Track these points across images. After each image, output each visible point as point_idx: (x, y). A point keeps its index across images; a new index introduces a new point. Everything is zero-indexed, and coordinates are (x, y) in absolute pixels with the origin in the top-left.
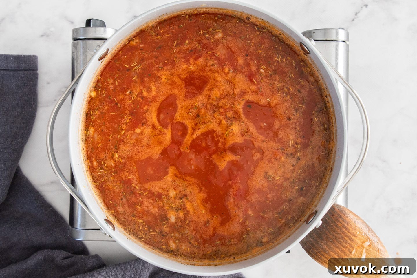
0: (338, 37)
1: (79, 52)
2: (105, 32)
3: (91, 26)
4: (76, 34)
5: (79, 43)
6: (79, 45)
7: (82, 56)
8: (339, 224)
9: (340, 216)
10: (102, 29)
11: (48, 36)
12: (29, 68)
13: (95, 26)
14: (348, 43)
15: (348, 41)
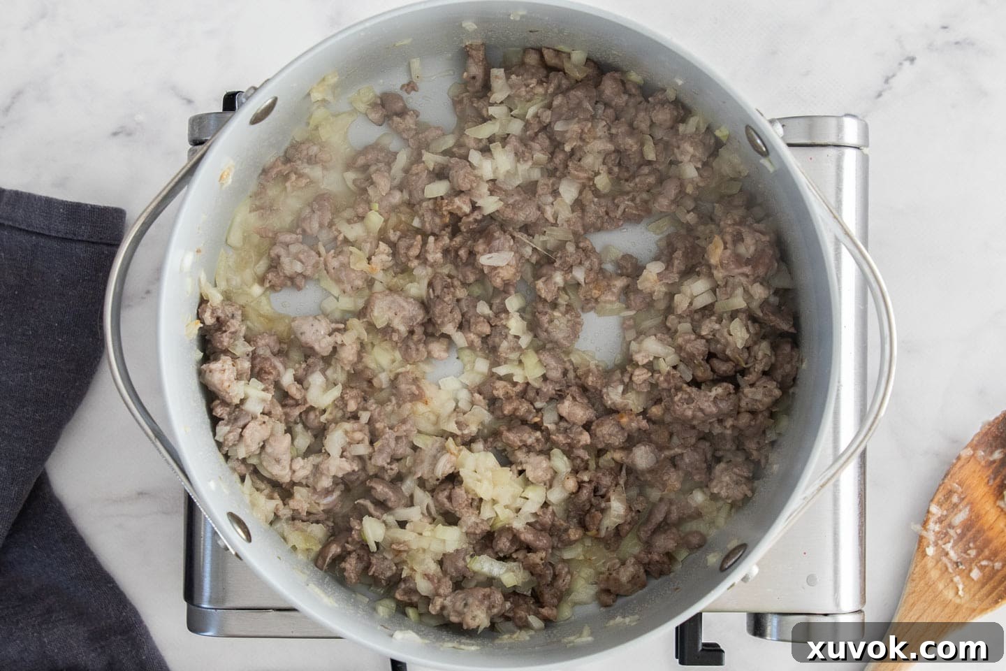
0: (842, 137)
4: (199, 129)
11: (129, 134)
12: (101, 239)
14: (866, 150)
15: (867, 146)
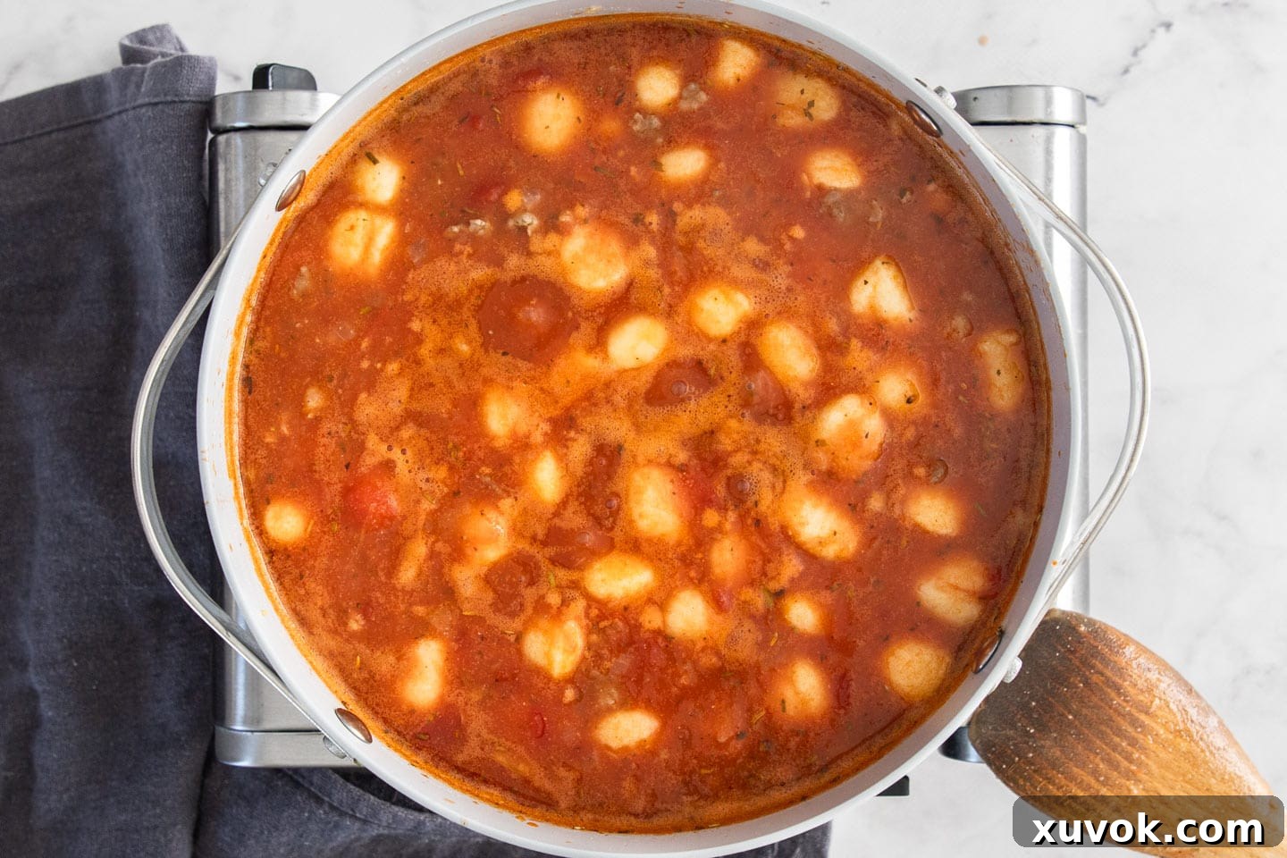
0: (1051, 112)
1: (233, 172)
2: (313, 105)
3: (271, 88)
4: (223, 113)
5: (233, 142)
6: (233, 146)
7: (242, 180)
8: (1095, 678)
9: (1095, 653)
10: (305, 95)
13: (284, 86)
14: (1082, 129)
15: (1084, 123)
